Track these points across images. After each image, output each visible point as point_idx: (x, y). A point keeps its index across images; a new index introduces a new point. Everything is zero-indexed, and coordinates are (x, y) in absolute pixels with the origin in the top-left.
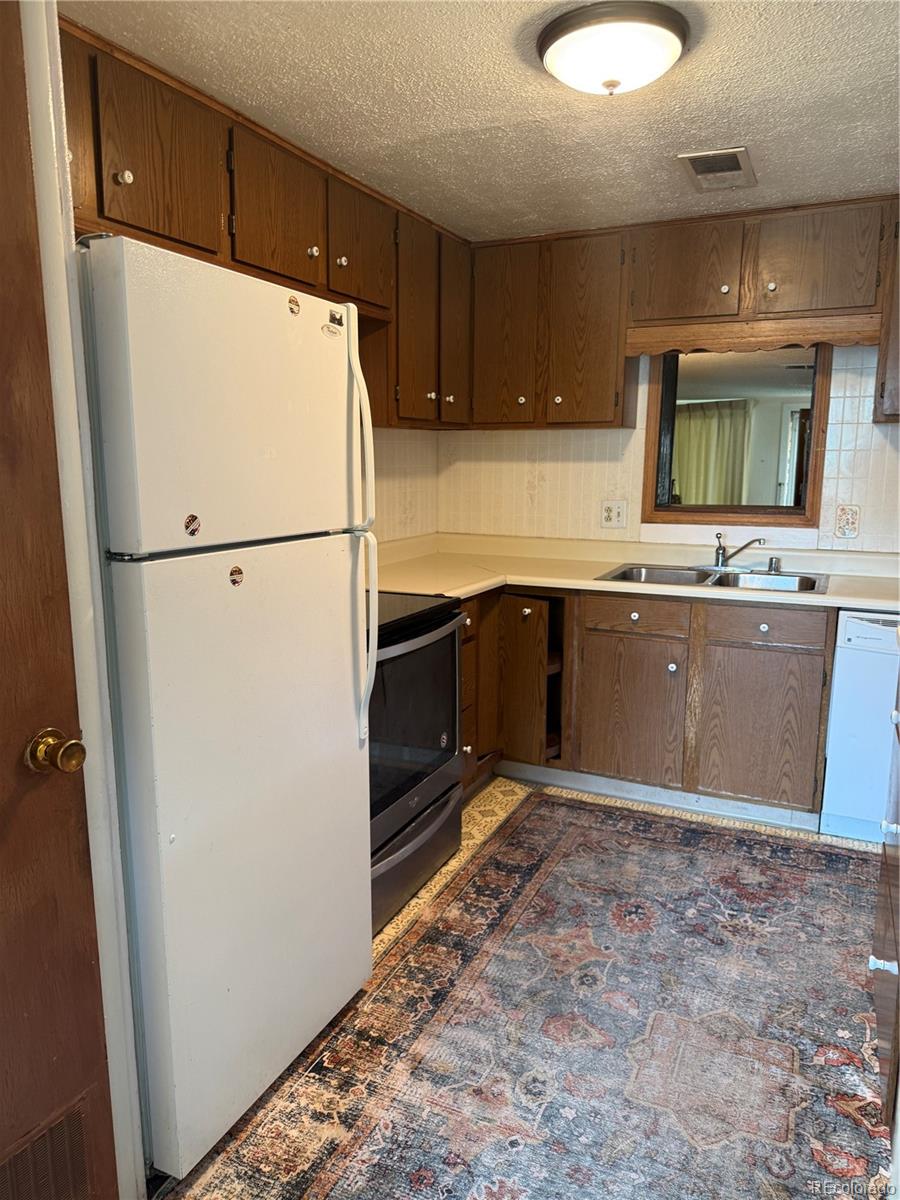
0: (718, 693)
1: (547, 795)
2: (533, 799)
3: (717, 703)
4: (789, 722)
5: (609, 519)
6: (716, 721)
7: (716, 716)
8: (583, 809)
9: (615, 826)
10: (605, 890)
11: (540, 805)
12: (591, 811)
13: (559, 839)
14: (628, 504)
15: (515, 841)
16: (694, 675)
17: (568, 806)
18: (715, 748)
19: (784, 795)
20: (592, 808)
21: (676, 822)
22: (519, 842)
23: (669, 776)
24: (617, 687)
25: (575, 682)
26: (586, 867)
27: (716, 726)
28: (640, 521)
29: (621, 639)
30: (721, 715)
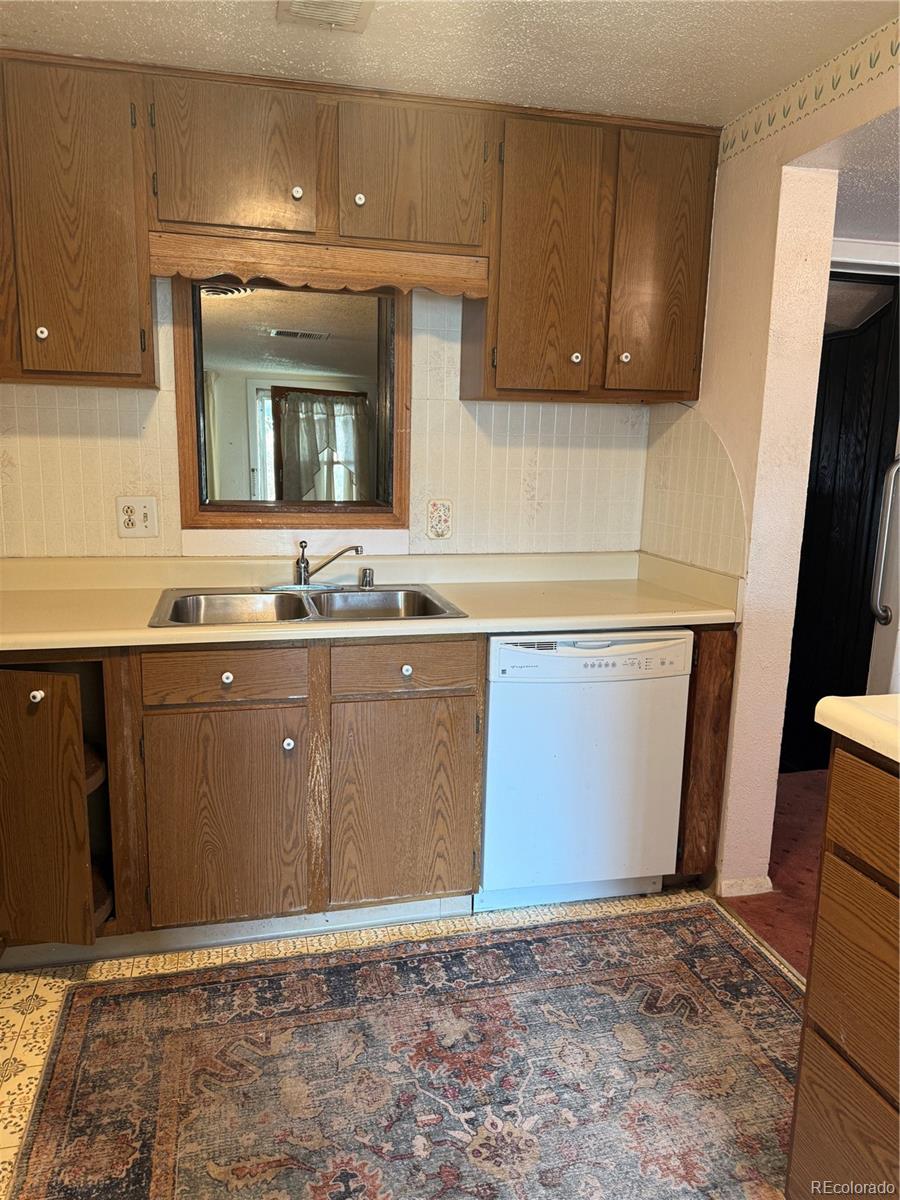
0: (351, 767)
1: (101, 984)
2: (78, 1002)
3: (350, 781)
4: (440, 787)
5: (130, 524)
6: (351, 806)
7: (350, 798)
8: (170, 991)
9: (229, 1006)
10: (279, 1164)
11: (95, 1012)
12: (182, 990)
13: (157, 1076)
14: (158, 500)
15: (82, 1119)
16: (317, 748)
17: (143, 995)
18: (351, 843)
19: (439, 882)
20: (180, 983)
21: (308, 963)
22: (91, 1118)
23: (290, 899)
24: (204, 788)
25: (131, 795)
26: (227, 1123)
27: (350, 813)
28: (180, 527)
29: (206, 716)
30: (356, 796)
